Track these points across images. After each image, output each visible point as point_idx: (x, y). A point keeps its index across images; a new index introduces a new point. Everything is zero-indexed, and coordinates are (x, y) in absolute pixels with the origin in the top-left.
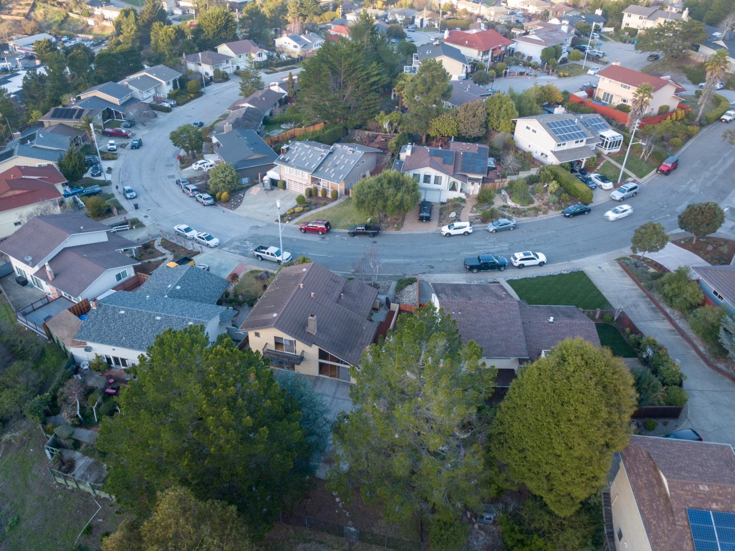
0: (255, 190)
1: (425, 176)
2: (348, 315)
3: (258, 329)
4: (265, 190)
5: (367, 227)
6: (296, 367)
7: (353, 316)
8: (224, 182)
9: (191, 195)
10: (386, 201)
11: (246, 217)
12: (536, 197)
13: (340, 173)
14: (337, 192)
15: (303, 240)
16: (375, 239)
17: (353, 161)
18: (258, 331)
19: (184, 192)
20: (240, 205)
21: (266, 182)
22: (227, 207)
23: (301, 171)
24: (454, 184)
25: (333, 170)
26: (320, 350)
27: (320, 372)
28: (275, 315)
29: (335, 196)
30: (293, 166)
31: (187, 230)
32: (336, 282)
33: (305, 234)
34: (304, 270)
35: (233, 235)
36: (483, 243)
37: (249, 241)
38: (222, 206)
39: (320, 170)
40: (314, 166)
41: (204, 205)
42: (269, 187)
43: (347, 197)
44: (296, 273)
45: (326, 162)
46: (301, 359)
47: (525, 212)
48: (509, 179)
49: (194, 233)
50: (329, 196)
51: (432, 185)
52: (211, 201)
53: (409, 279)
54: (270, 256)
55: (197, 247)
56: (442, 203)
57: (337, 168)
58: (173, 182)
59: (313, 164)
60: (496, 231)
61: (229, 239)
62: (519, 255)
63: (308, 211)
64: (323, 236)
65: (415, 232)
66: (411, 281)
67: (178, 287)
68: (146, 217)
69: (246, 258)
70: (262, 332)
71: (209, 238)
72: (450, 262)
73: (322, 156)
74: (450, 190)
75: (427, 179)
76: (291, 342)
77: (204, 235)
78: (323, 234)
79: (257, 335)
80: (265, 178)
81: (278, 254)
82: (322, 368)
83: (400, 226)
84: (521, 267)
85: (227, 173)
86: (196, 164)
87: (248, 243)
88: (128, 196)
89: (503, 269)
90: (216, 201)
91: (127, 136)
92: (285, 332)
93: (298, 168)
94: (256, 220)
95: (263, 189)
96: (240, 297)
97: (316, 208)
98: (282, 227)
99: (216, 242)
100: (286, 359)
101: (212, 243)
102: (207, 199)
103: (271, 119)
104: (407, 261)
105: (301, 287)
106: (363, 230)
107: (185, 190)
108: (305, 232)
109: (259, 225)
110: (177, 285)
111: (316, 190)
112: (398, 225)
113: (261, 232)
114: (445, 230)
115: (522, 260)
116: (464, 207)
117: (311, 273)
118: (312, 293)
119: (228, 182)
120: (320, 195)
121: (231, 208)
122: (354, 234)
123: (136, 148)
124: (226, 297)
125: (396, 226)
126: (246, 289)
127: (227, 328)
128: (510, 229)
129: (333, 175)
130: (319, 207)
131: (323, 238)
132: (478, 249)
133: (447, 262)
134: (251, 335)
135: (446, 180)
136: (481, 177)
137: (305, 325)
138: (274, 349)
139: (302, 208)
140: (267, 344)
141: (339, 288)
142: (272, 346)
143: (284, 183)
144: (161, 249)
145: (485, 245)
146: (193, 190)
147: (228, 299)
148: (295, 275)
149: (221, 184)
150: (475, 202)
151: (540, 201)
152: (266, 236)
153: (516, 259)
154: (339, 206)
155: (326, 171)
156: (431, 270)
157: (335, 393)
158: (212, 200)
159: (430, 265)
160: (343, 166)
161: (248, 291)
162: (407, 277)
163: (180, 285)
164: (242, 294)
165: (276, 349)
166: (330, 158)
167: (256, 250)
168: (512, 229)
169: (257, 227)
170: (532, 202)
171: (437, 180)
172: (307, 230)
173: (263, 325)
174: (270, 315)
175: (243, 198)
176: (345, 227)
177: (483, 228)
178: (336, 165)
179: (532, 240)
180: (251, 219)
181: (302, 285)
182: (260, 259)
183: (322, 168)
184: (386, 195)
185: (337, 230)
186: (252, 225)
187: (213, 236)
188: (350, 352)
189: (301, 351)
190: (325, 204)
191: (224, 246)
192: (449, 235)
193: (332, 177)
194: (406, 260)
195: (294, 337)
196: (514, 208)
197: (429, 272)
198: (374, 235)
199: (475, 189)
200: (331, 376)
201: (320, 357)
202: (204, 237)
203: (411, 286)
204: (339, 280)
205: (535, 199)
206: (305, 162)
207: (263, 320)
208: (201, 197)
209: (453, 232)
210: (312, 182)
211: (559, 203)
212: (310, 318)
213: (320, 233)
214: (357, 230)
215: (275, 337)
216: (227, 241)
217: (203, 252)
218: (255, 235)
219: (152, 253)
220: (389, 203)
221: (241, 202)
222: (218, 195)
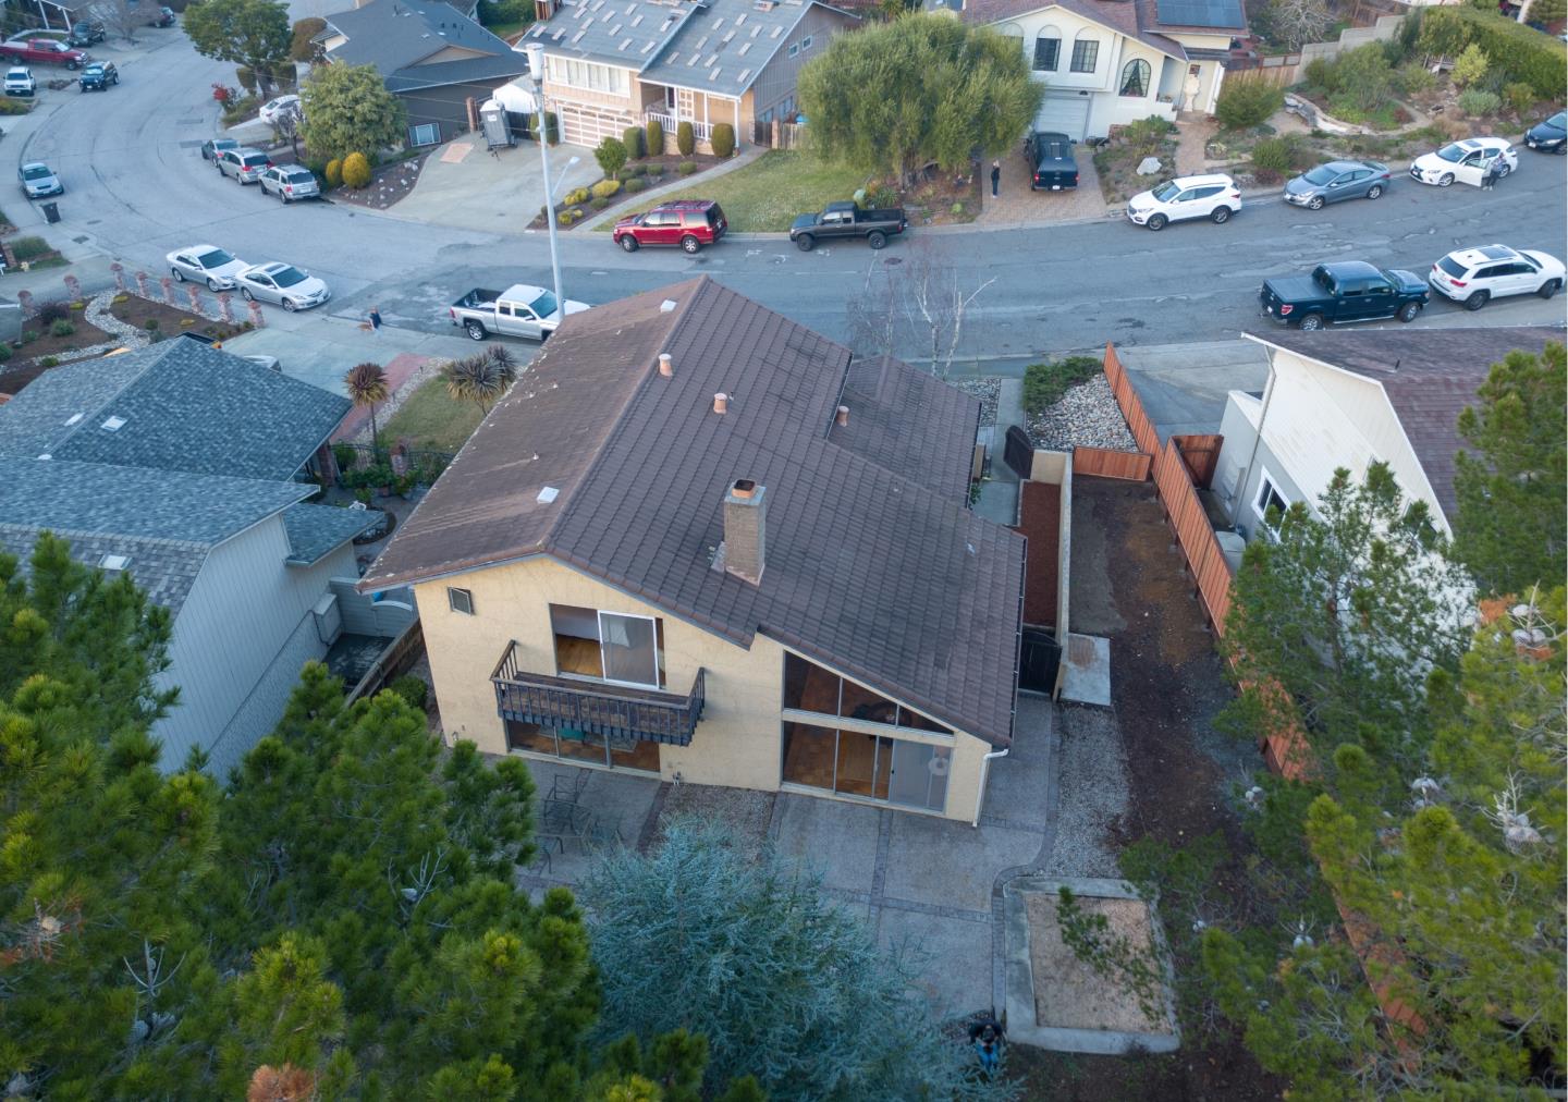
0: (458, 152)
1: (1040, 41)
2: (890, 492)
3: (463, 568)
4: (490, 149)
5: (861, 214)
6: (668, 753)
7: (911, 498)
8: (351, 119)
9: (246, 176)
10: (930, 105)
11: (428, 225)
12: (1412, 105)
13: (741, 63)
14: (731, 130)
15: (630, 272)
16: (891, 252)
17: (779, 29)
18: (462, 582)
19: (224, 174)
20: (406, 193)
21: (492, 119)
22: (363, 202)
23: (605, 66)
24: (1136, 69)
25: (714, 58)
26: (791, 662)
27: (789, 772)
28: (547, 495)
29: (726, 146)
30: (578, 54)
31: (211, 260)
32: (810, 357)
33: (637, 255)
34: (668, 306)
35: (381, 273)
36: (1292, 240)
37: (437, 285)
38: (349, 200)
39: (669, 61)
40: (650, 49)
41: (288, 201)
42: (500, 135)
43: (763, 150)
44: (630, 322)
45: (687, 38)
46: (691, 713)
47: (1397, 144)
48: (1308, 55)
49: (238, 271)
50: (706, 147)
51: (1062, 75)
52: (308, 187)
53: (1070, 365)
54: (512, 318)
55: (242, 310)
56: (1096, 143)
57: (726, 52)
58: (194, 154)
59: (645, 44)
60: (1325, 201)
61: (364, 285)
62: (1472, 258)
63: (638, 190)
64: (701, 255)
65: (1029, 224)
66: (1081, 371)
67: (114, 423)
68: (80, 240)
69: (424, 336)
70: (486, 585)
71: (287, 278)
72: (1197, 303)
73: (673, 19)
74: (1124, 92)
75: (1047, 52)
76: (636, 628)
77: (269, 270)
78: (701, 247)
79: (462, 601)
80: (488, 106)
81: (543, 308)
82: (800, 750)
83: (972, 211)
84: (1482, 299)
85: (358, 91)
86: (271, 107)
87: (432, 290)
88: (32, 187)
89: (1412, 310)
90: (328, 187)
91: (74, 61)
92: (605, 577)
93: (594, 56)
94: (462, 229)
95: (484, 144)
96: (397, 461)
97: (663, 182)
98: (560, 241)
99: (315, 290)
100: (617, 720)
101: (299, 293)
102: (294, 179)
103: (501, 8)
104: (1035, 308)
105: (664, 369)
106: (847, 221)
107: (227, 164)
108: (635, 248)
109: (472, 242)
110: (107, 413)
111: (659, 131)
112: (964, 205)
113: (477, 260)
114: (1145, 204)
115: (1483, 273)
116: (1176, 144)
117: (699, 316)
118: (720, 397)
119: (365, 120)
120: (673, 148)
121: (376, 204)
122: (814, 239)
123: (95, 89)
124: (343, 468)
125: (958, 207)
126: (426, 438)
127: (335, 588)
128: (1368, 197)
129: (716, 71)
130: (674, 179)
131: (702, 261)
132: (1286, 260)
133: (1188, 303)
134: (431, 603)
135: (1113, 50)
136: (1223, 44)
137: (705, 537)
138: (552, 671)
139: (615, 184)
140: (513, 645)
141: (827, 386)
142: (540, 656)
143: (552, 121)
144: (110, 324)
145: (1304, 245)
146: (250, 162)
147: (349, 472)
148: (627, 332)
149: (341, 127)
150: (1210, 131)
151: (1431, 113)
152: (500, 268)
153: (1457, 270)
154: (743, 172)
155: (691, 63)
156: (1137, 332)
157: (877, 878)
158: (314, 182)
159: (1128, 315)
160: (747, 46)
161: (431, 443)
162: (1053, 360)
163: (122, 415)
164: (402, 451)
165: (561, 667)
166: (699, 25)
167: (460, 304)
168: (1375, 193)
169: (467, 246)
170: (1408, 118)
171: (1084, 56)
172: (639, 241)
173: (486, 549)
174: (519, 498)
175: (416, 174)
176: (778, 225)
177: (1276, 198)
178: (724, 45)
179: (1463, 221)
180: (444, 227)
181: (665, 357)
182: (477, 334)
183: (675, 55)
184: (927, 86)
185: (747, 236)
186: (450, 242)
187: (305, 272)
188: (939, 664)
189: (692, 674)
190: (693, 171)
191: (347, 304)
192: (1161, 222)
193: (713, 77)
194: (1027, 308)
195: (656, 601)
196: (1350, 138)
197: (1134, 341)
198: (890, 236)
199: (1204, 89)
200: (842, 787)
201: (793, 697)
202: (268, 276)
203: (1087, 388)
204: (823, 349)
205: (1411, 110)
206: (618, 38)
207: (488, 525)
208: (275, 176)
209: (1175, 210)
210: (644, 106)
211: (1502, 114)
212: (736, 496)
213: (691, 246)
214: (824, 222)
215: (554, 608)
216: (356, 290)
217: (263, 326)
218: (458, 269)
219: (68, 333)
220: (945, 108)
221: (412, 184)
222: (331, 167)
